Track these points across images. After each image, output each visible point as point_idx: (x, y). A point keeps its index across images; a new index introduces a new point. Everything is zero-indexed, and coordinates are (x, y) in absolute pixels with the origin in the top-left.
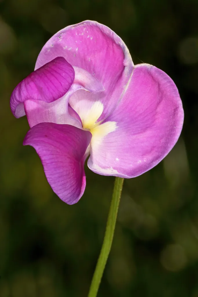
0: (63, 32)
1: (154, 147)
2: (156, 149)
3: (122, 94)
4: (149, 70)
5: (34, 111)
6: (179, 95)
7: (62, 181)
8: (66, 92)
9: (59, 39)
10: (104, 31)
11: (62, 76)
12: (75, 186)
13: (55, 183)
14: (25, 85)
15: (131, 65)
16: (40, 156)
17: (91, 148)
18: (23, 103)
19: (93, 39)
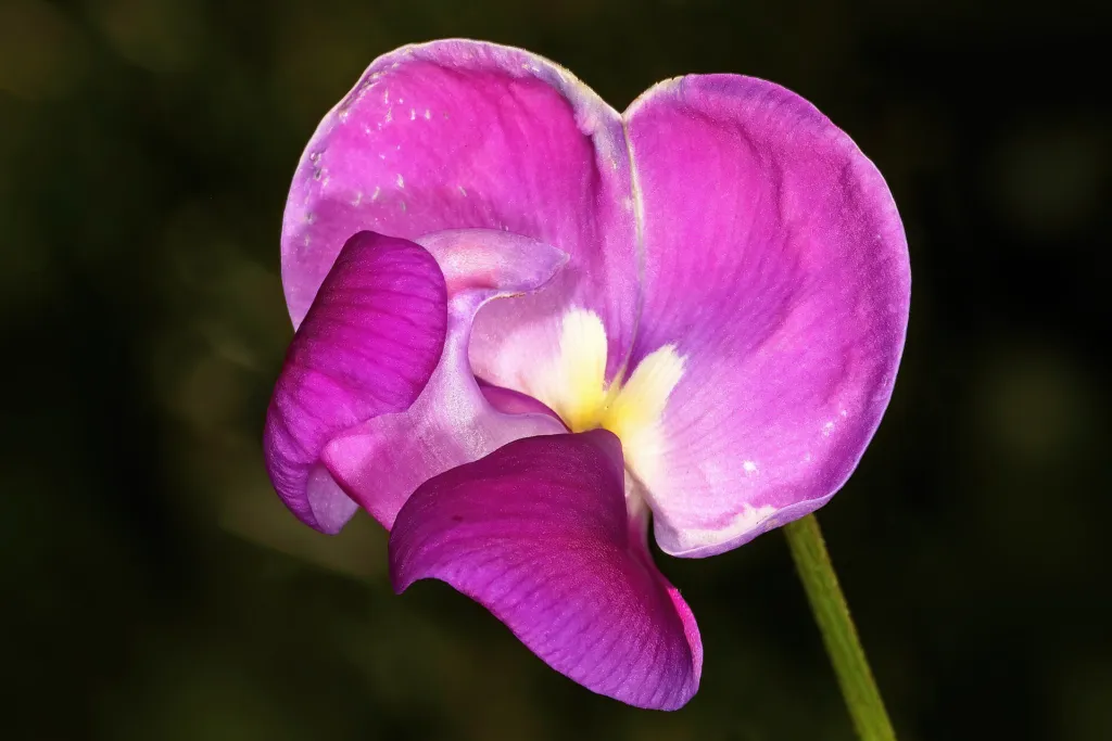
0: (319, 150)
1: (846, 349)
2: (858, 352)
3: (636, 237)
4: (679, 99)
5: (370, 471)
6: (826, 120)
7: (599, 640)
8: (444, 338)
9: (320, 183)
10: (451, 60)
11: (399, 294)
12: (656, 634)
13: (579, 660)
14: (292, 397)
15: (607, 119)
16: (473, 595)
17: (638, 483)
18: (320, 464)
19: (434, 116)
